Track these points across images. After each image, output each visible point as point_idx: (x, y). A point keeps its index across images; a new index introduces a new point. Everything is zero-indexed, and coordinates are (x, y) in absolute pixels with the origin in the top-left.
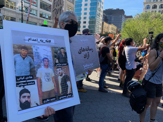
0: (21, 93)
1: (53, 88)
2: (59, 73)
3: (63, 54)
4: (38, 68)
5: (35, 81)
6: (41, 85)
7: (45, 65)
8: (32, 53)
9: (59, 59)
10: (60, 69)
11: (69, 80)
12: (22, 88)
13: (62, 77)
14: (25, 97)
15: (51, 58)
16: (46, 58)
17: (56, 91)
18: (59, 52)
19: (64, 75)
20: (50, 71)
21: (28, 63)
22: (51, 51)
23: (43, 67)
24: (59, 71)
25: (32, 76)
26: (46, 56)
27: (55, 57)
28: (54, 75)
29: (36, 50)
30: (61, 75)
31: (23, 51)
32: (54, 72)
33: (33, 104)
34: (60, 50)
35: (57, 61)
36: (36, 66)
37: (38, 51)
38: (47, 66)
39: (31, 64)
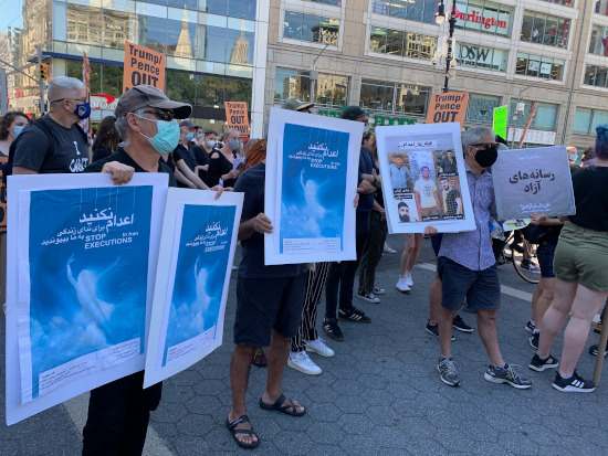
0: (400, 205)
1: (435, 205)
2: (444, 186)
3: (451, 160)
6: (420, 200)
7: (424, 177)
8: (408, 162)
9: (443, 167)
10: (446, 180)
11: (460, 196)
13: (448, 192)
14: (403, 210)
16: (426, 167)
17: (439, 209)
19: (451, 189)
20: (431, 183)
21: (404, 174)
22: (432, 156)
24: (444, 183)
27: (438, 164)
28: (436, 189)
29: (413, 157)
30: (447, 190)
31: (399, 161)
33: (412, 219)
35: (441, 171)
37: (415, 159)
38: (427, 178)
39: (407, 176)
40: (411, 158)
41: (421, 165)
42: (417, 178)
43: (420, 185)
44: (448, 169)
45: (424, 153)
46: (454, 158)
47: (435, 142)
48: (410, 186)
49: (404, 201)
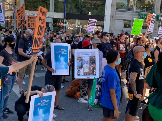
0: (78, 71)
3: (94, 59)
7: (86, 63)
9: (92, 61)
12: (78, 70)
13: (92, 68)
15: (89, 61)
17: (89, 72)
20: (88, 65)
24: (92, 65)
27: (91, 60)
28: (89, 67)
33: (81, 75)
35: (91, 62)
40: (83, 58)
41: (86, 60)
42: (84, 64)
43: (85, 66)
45: (87, 57)
47: (90, 54)
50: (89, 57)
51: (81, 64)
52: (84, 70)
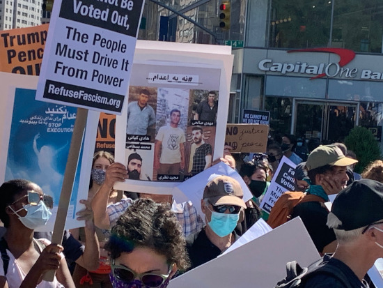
0: (131, 157)
1: (179, 161)
2: (196, 138)
3: (211, 104)
4: (161, 126)
5: (153, 145)
6: (160, 153)
7: (172, 122)
8: (156, 101)
9: (200, 113)
10: (199, 131)
11: (211, 153)
13: (198, 146)
14: (134, 164)
15: (185, 112)
16: (177, 111)
17: (183, 167)
18: (203, 99)
19: (203, 142)
20: (180, 132)
21: (147, 116)
22: (188, 97)
23: (168, 124)
24: (196, 134)
25: (149, 137)
26: (177, 107)
27: (195, 108)
28: (185, 141)
29: (163, 95)
30: (197, 143)
32: (187, 135)
33: (143, 176)
34: (206, 95)
35: (196, 117)
36: (157, 122)
37: (166, 98)
38: (176, 124)
39: (150, 119)
40: (159, 96)
41: (171, 107)
42: (163, 123)
43: (165, 133)
44: (205, 117)
45: (179, 91)
46: (216, 103)
47: (196, 79)
48: (151, 133)
49: (138, 152)
50: (187, 94)
51: (145, 125)
52: (158, 154)
